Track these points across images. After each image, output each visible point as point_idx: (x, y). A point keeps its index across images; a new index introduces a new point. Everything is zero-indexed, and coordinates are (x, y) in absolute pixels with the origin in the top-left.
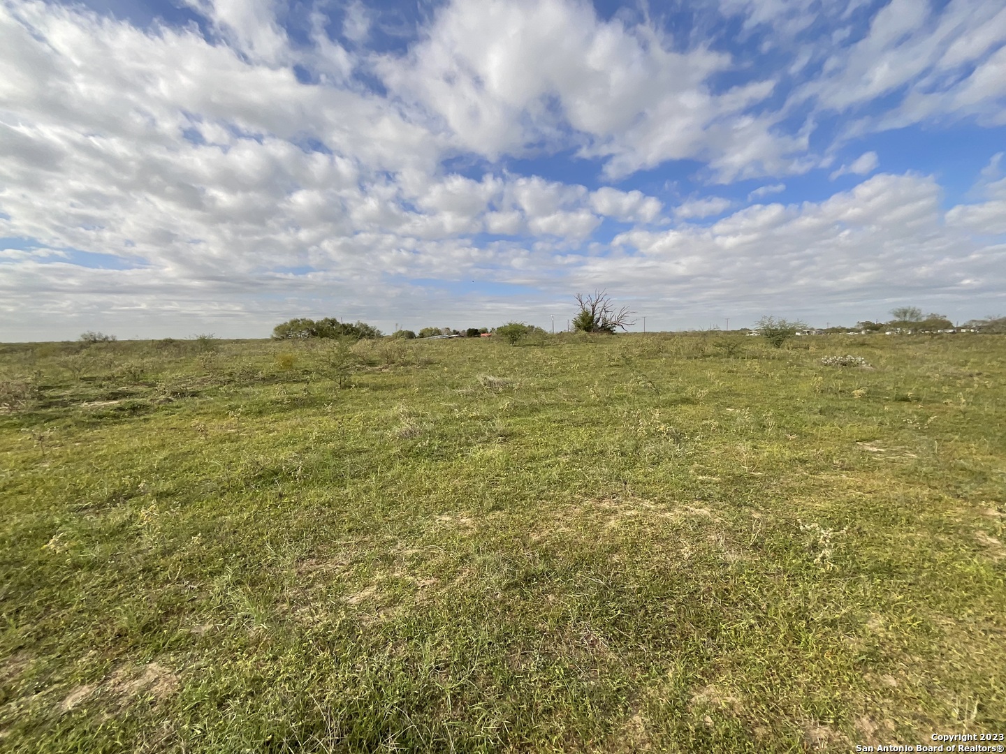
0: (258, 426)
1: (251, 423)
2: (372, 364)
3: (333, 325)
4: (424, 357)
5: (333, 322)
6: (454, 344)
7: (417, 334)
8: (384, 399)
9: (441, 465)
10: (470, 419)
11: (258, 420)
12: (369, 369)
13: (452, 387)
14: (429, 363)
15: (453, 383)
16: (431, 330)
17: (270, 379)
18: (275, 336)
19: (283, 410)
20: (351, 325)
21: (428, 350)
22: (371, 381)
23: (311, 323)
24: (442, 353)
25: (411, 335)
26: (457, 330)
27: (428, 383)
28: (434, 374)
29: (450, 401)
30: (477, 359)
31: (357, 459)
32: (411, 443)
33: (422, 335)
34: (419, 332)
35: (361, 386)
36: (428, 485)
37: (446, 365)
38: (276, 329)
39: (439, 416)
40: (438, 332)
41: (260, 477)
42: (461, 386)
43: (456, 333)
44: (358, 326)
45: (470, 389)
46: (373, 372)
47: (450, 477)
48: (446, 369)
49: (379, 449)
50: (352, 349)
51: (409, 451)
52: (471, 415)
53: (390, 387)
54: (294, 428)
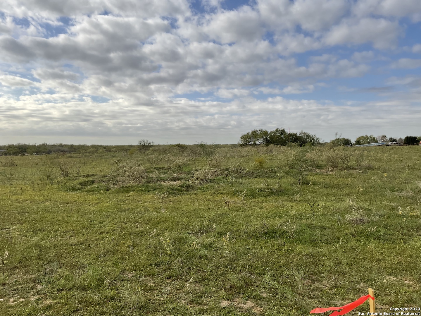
0: (253, 204)
1: (249, 202)
2: (320, 167)
3: (282, 134)
4: (365, 163)
5: (282, 132)
6: (392, 152)
7: (353, 141)
8: (334, 195)
9: (386, 245)
10: (411, 217)
11: (252, 200)
12: (318, 171)
13: (393, 190)
14: (369, 168)
15: (394, 187)
16: (367, 138)
17: (251, 175)
18: (240, 143)
19: (266, 196)
20: (296, 135)
21: (368, 156)
22: (322, 180)
23: (266, 133)
24: (380, 160)
25: (347, 143)
26: (394, 137)
27: (371, 185)
28: (375, 179)
29: (392, 201)
30: (416, 167)
31: (324, 232)
32: (362, 228)
33: (358, 142)
34: (355, 140)
35: (315, 184)
36: (378, 256)
37: (385, 171)
38: (241, 138)
39: (382, 212)
40: (374, 140)
41: (266, 233)
42: (402, 190)
43: (392, 140)
44: (301, 135)
45: (410, 193)
46: (321, 174)
47: (395, 254)
48: (385, 175)
49: (338, 229)
50: (308, 156)
51: (361, 233)
52: (411, 214)
53: (338, 187)
54: (276, 207)
